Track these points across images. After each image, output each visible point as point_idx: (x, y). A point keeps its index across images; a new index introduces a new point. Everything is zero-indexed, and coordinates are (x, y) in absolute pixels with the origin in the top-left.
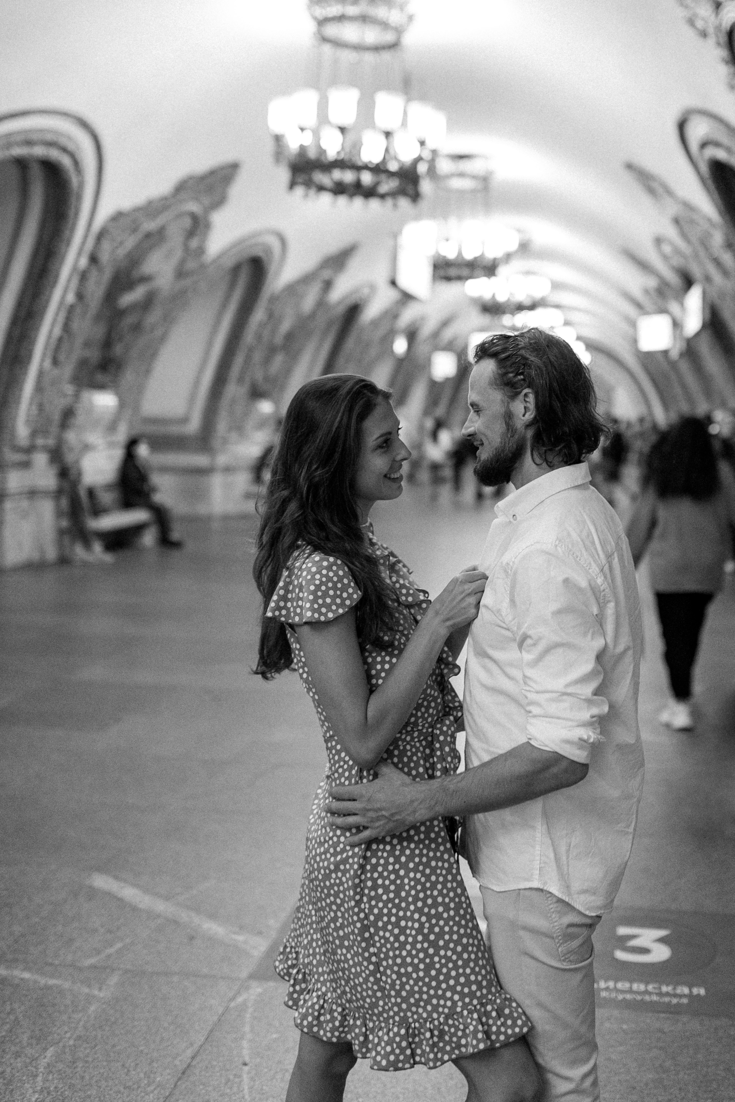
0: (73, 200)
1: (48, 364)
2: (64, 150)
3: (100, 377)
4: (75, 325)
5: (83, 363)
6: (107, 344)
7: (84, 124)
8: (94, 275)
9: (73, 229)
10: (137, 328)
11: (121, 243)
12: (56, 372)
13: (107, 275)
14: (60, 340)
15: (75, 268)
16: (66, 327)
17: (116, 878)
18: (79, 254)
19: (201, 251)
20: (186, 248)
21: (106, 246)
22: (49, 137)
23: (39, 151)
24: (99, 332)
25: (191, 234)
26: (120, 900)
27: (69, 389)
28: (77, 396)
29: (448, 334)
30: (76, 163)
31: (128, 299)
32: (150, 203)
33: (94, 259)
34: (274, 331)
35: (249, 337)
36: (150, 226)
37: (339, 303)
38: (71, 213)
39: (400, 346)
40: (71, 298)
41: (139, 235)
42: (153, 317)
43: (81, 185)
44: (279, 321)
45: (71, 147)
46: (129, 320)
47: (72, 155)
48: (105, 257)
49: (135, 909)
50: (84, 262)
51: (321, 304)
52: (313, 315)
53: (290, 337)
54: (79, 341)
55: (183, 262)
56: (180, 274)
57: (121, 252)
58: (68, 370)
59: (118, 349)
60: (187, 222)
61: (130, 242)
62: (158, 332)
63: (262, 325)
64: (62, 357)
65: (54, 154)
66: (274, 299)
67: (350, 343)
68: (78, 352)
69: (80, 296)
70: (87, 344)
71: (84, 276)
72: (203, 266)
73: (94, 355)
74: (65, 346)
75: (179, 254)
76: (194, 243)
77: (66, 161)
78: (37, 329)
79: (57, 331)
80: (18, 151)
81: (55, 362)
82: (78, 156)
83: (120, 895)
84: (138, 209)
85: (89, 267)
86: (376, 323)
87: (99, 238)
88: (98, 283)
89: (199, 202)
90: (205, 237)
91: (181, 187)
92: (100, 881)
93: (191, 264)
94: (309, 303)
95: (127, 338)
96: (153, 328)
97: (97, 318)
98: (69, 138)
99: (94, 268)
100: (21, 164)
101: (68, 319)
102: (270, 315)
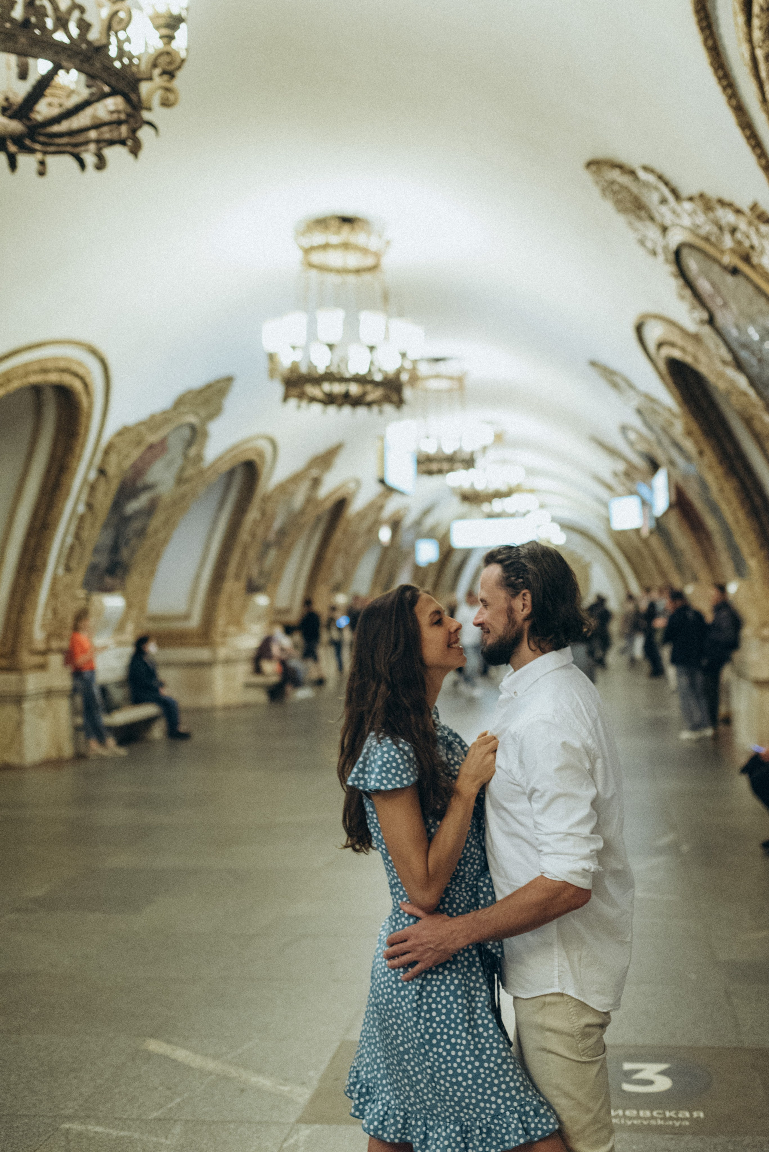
0: (83, 420)
1: (61, 571)
2: (76, 375)
3: (109, 581)
4: (85, 534)
5: (93, 568)
6: (115, 548)
7: (94, 352)
8: (102, 487)
9: (83, 446)
10: (142, 533)
11: (128, 456)
12: (68, 578)
13: (115, 485)
14: (72, 548)
15: (85, 480)
16: (77, 536)
17: (168, 1042)
18: (89, 468)
19: (199, 457)
20: (185, 456)
21: (113, 459)
22: (62, 364)
23: (53, 378)
24: (107, 539)
25: (190, 443)
26: (174, 1061)
27: (81, 593)
28: (88, 600)
29: (429, 522)
30: (86, 385)
31: (133, 506)
32: (153, 417)
33: (102, 472)
34: (268, 528)
35: (244, 536)
36: (153, 438)
37: (327, 498)
38: (82, 431)
39: (385, 535)
40: (81, 508)
41: (143, 448)
42: (156, 522)
43: (91, 405)
44: (273, 518)
45: (81, 371)
46: (135, 525)
47: (82, 379)
48: (112, 469)
49: (188, 1068)
50: (93, 475)
51: (310, 500)
52: (303, 511)
53: (282, 533)
54: (89, 547)
55: (182, 469)
56: (180, 480)
57: (127, 464)
58: (79, 575)
59: (125, 553)
60: (186, 433)
61: (135, 454)
62: (161, 536)
63: (255, 522)
64: (73, 564)
65: (67, 379)
66: (266, 499)
67: (338, 535)
68: (88, 558)
69: (90, 506)
70: (96, 551)
71: (93, 488)
72: (201, 472)
73: (103, 560)
74: (76, 555)
75: (179, 462)
76: (193, 452)
77: (77, 385)
78: (51, 539)
79: (69, 540)
80: (34, 379)
81: (68, 569)
82: (88, 380)
83: (173, 1057)
84: (142, 423)
85: (97, 480)
86: (362, 515)
87: (107, 452)
88: (106, 493)
89: (197, 414)
90: (202, 446)
91: (180, 402)
92: (154, 1046)
93: (190, 471)
94: (299, 500)
95: (133, 542)
96: (156, 532)
97: (105, 526)
98: (80, 364)
99: (102, 480)
100: (37, 390)
101: (79, 528)
102: (263, 513)
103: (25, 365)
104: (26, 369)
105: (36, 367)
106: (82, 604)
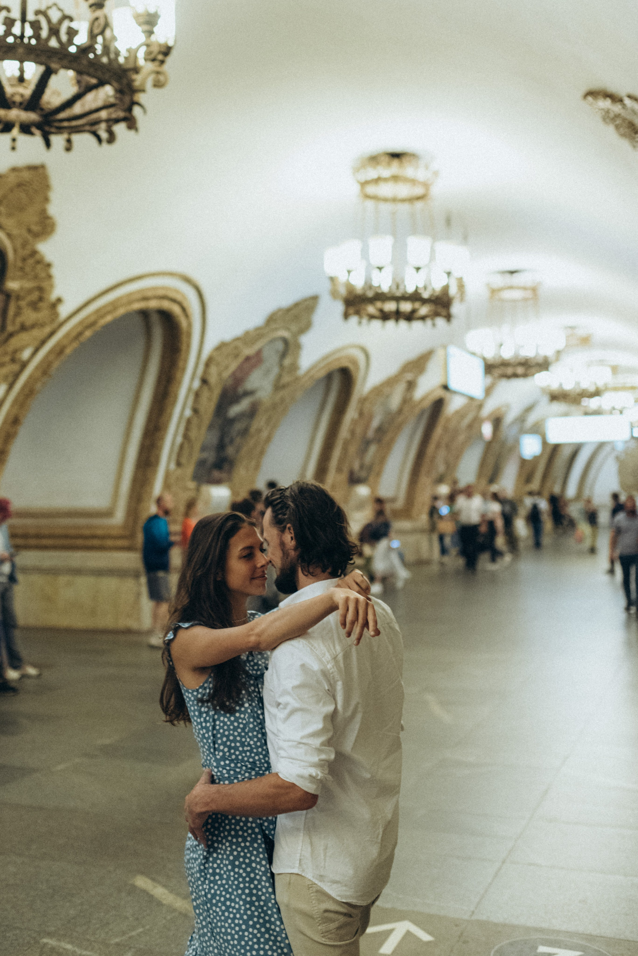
0: (184, 338)
1: (173, 466)
2: (174, 301)
3: (216, 474)
4: (193, 434)
5: (201, 463)
6: (221, 446)
7: (187, 280)
8: (205, 394)
9: (186, 361)
10: (245, 432)
11: (227, 367)
12: (179, 471)
13: (217, 392)
14: (181, 447)
15: (190, 389)
16: (186, 436)
18: (192, 379)
19: (294, 367)
20: (281, 366)
21: (213, 370)
22: (161, 293)
23: (153, 304)
24: (213, 438)
25: (283, 355)
27: (192, 485)
28: (198, 490)
29: (532, 419)
30: (184, 309)
31: (235, 410)
32: (247, 333)
33: (204, 381)
34: (367, 426)
35: (344, 432)
36: (249, 351)
37: (423, 399)
38: (184, 347)
39: (487, 430)
40: (188, 413)
41: (240, 360)
42: (259, 422)
43: (190, 325)
44: (371, 418)
45: (178, 297)
46: (238, 426)
47: (180, 304)
48: (213, 379)
50: (197, 384)
51: (406, 401)
52: (400, 411)
53: (381, 430)
54: (197, 446)
55: (279, 377)
56: (278, 387)
57: (226, 374)
58: (190, 470)
59: (230, 451)
60: (280, 346)
61: (234, 366)
62: (264, 434)
63: (354, 422)
64: (183, 460)
65: (166, 305)
66: (363, 401)
67: (438, 431)
68: (196, 456)
69: (195, 411)
70: (203, 449)
71: (197, 395)
72: (297, 379)
73: (211, 456)
74: (186, 452)
75: (276, 370)
76: (287, 362)
77: (176, 309)
78: (162, 439)
79: (179, 439)
80: (137, 306)
81: (179, 464)
82: (185, 305)
83: (152, 893)
84: (237, 339)
85: (201, 387)
86: (461, 414)
87: (208, 365)
88: (210, 399)
89: (288, 329)
90: (296, 356)
91: (272, 319)
92: (141, 882)
93: (286, 379)
94: (395, 401)
95: (238, 440)
96: (259, 431)
97: (211, 427)
98: (177, 291)
99: (205, 388)
100: (144, 314)
101: (187, 429)
102: (361, 414)
103: (130, 294)
104: (130, 299)
105: (139, 296)
106: (191, 494)
